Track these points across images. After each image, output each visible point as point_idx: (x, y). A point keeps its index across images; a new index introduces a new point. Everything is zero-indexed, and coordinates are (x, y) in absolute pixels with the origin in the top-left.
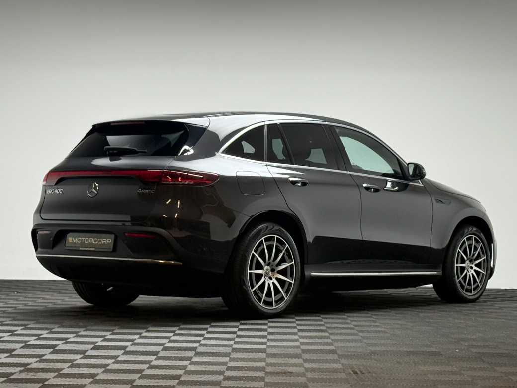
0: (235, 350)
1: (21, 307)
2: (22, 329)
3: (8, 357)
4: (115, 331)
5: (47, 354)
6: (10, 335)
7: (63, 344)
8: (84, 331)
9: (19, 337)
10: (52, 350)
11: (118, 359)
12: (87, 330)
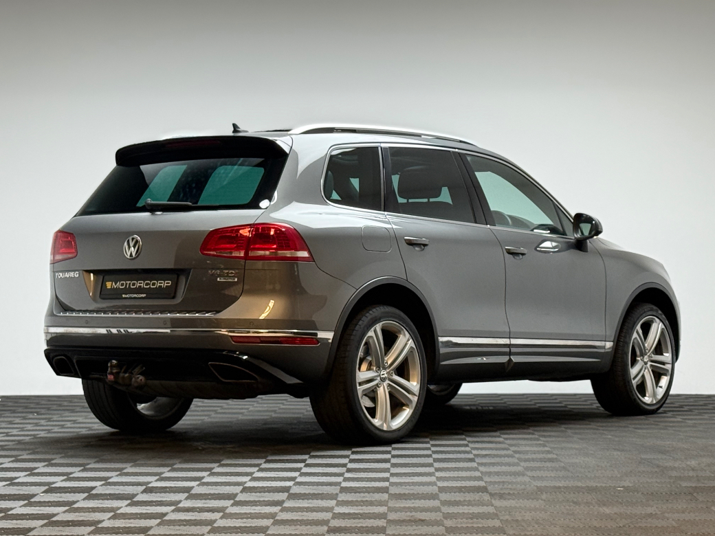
0: (344, 490)
1: (42, 434)
2: (44, 466)
3: (25, 506)
4: (175, 466)
5: (81, 501)
6: (28, 475)
7: (101, 486)
8: (131, 467)
9: (40, 477)
10: (87, 494)
11: (179, 506)
12: (135, 466)
